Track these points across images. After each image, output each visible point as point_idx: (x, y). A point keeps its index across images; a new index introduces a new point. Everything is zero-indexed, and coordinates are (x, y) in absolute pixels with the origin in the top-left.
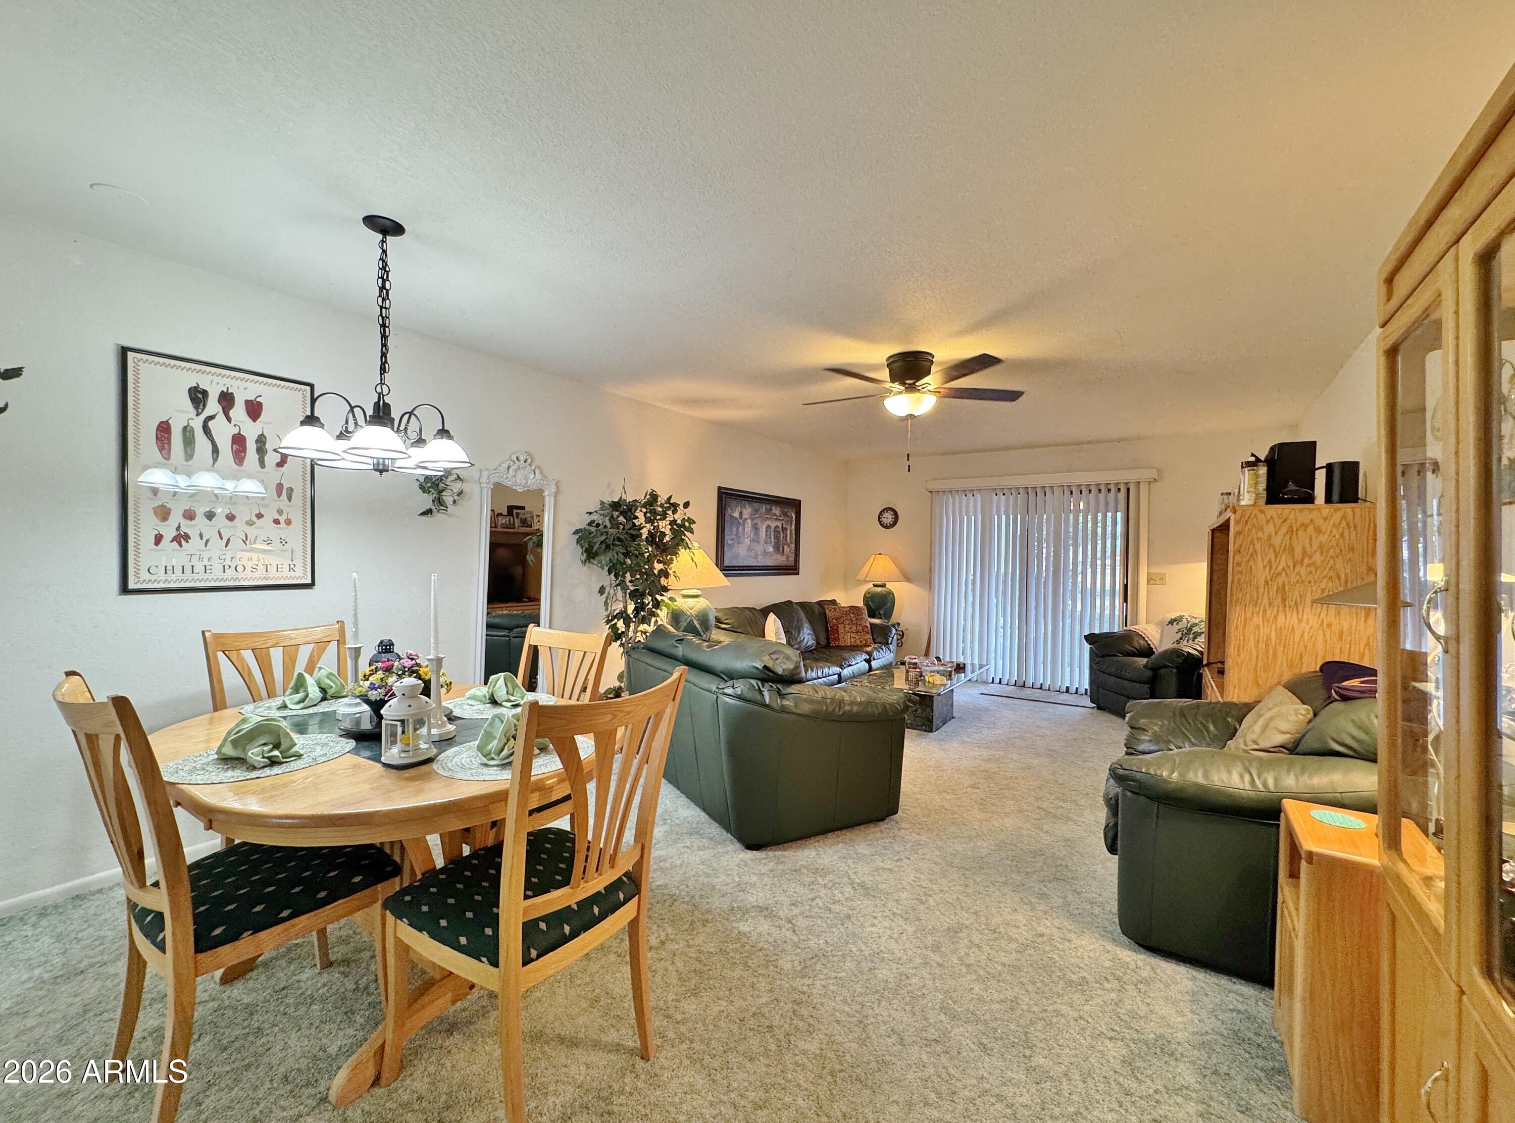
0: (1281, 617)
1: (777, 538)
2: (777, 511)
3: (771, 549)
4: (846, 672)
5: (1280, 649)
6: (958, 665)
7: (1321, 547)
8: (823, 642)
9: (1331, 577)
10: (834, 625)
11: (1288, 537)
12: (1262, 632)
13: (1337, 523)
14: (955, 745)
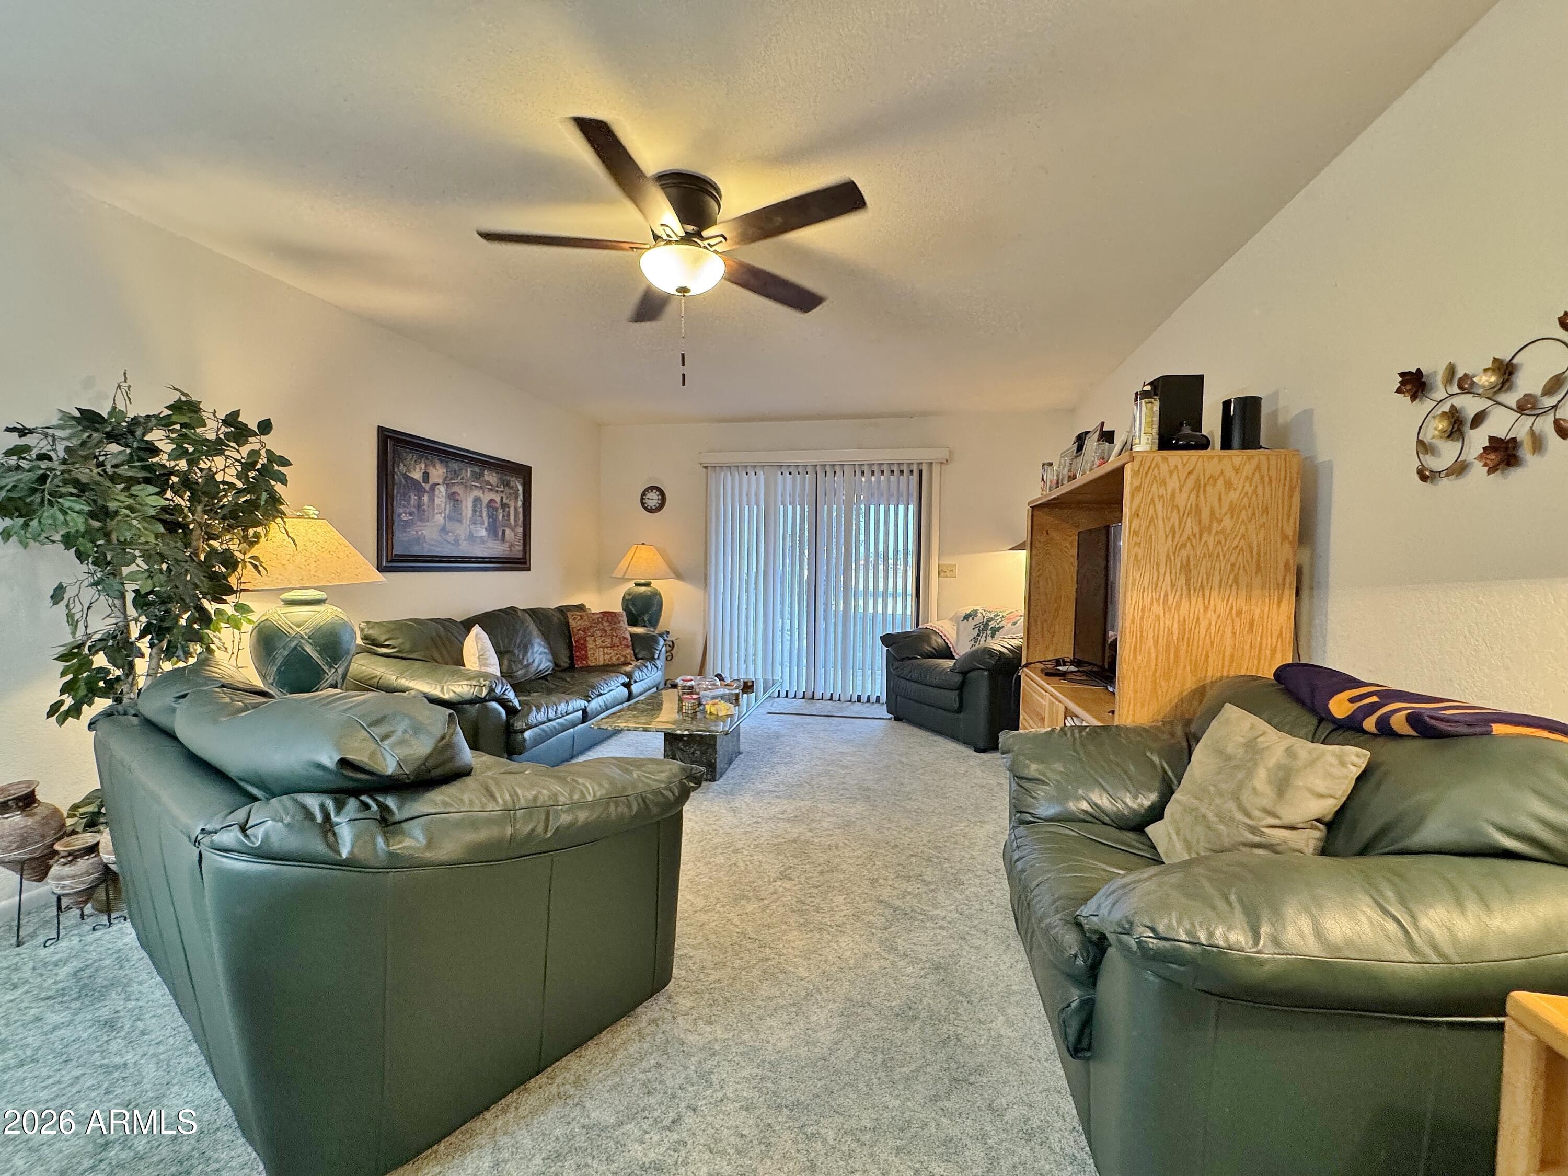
0: (1185, 604)
1: (492, 517)
2: (491, 477)
3: (483, 533)
4: (595, 704)
5: (1184, 648)
6: (745, 683)
7: (1232, 509)
8: (564, 661)
9: (1242, 549)
10: (580, 639)
11: (1193, 497)
12: (1162, 624)
13: (1250, 476)
14: (748, 798)
